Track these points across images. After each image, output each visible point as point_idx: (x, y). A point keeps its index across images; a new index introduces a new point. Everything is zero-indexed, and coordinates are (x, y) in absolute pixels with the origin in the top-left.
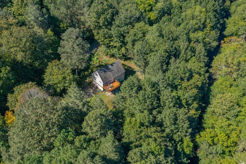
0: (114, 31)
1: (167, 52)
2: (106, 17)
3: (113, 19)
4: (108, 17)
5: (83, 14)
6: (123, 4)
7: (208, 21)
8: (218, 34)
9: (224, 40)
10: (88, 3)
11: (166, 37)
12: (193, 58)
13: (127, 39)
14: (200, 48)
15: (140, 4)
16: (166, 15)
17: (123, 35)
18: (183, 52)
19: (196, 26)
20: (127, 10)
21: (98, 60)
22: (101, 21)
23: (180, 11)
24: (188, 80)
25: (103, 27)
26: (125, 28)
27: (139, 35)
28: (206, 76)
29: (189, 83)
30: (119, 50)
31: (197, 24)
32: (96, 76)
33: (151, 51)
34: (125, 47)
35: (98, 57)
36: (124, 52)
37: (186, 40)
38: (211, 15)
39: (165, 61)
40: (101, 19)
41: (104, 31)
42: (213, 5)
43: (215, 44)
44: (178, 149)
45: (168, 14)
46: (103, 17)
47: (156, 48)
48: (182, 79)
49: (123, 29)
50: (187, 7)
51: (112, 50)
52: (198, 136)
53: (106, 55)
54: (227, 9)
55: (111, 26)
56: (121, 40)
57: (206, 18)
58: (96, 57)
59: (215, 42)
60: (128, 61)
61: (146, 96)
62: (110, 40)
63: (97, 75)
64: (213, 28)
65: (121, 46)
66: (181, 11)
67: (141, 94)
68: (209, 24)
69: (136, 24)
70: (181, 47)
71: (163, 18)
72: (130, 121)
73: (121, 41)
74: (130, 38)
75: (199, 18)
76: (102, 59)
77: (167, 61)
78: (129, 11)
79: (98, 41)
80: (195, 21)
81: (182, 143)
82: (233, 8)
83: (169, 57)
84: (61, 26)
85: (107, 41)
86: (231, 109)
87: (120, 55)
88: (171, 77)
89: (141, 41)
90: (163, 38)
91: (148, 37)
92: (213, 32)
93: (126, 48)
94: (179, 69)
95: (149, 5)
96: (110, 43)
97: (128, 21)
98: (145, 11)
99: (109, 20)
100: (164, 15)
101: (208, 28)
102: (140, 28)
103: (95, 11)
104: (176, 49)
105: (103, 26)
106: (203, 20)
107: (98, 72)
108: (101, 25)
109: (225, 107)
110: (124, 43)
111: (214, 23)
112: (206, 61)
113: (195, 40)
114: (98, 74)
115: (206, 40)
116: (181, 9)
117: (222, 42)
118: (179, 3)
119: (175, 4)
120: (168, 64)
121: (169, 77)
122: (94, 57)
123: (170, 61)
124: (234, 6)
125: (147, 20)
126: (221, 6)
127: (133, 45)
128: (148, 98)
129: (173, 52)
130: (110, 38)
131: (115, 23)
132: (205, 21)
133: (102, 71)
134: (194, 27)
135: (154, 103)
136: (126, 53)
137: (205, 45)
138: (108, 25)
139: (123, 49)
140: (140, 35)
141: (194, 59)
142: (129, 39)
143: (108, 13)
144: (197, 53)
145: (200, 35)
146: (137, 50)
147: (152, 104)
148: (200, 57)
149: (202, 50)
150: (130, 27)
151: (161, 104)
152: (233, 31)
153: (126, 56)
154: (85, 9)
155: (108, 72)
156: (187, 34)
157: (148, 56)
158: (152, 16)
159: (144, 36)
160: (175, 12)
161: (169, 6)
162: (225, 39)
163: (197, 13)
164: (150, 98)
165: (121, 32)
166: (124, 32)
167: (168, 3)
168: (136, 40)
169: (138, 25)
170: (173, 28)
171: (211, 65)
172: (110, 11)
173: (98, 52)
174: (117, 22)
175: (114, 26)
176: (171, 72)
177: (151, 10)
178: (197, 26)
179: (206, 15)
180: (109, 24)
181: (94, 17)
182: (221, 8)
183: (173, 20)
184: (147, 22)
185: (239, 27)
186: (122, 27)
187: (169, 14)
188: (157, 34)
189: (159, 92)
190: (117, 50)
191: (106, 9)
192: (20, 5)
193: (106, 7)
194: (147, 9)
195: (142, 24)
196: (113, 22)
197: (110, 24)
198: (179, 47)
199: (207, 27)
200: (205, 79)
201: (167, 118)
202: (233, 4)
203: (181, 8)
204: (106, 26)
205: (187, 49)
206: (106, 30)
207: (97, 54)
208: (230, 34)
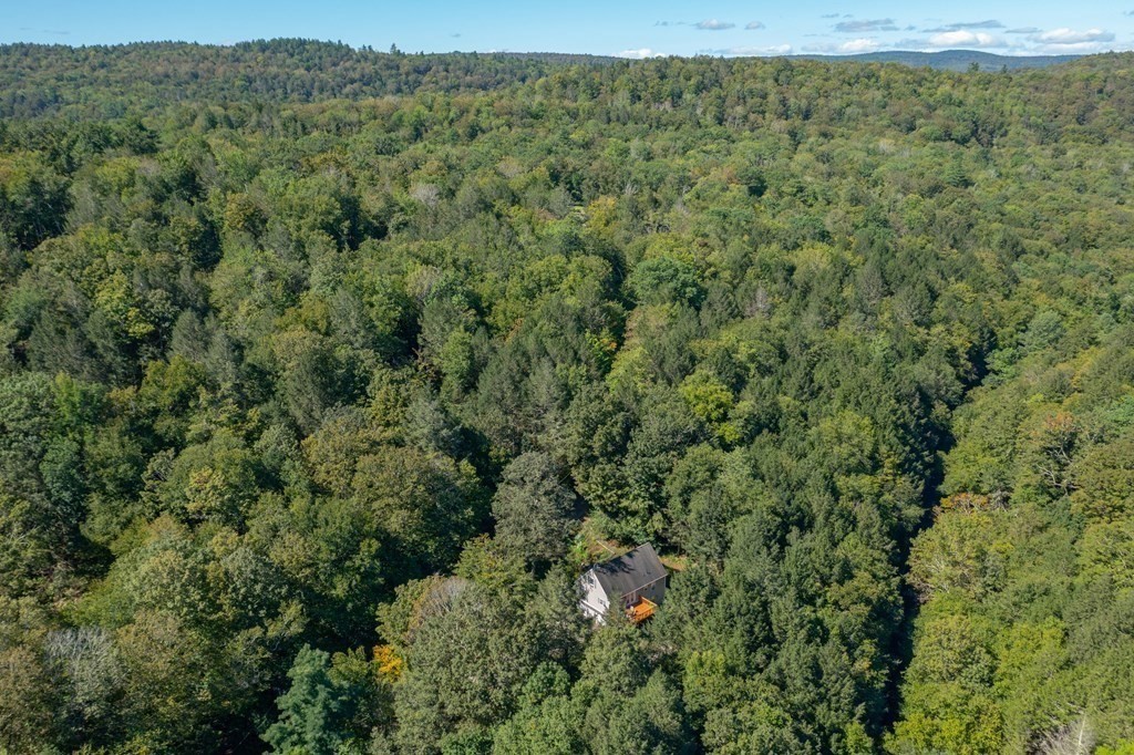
0: (631, 468)
1: (777, 514)
2: (610, 433)
3: (627, 437)
4: (615, 431)
5: (543, 427)
6: (652, 402)
7: (883, 449)
8: (921, 488)
9: (939, 504)
10: (557, 399)
11: (771, 479)
12: (849, 536)
13: (667, 488)
14: (865, 512)
15: (694, 402)
16: (765, 431)
17: (655, 478)
18: (820, 519)
19: (852, 459)
20: (663, 416)
21: (587, 551)
22: (597, 443)
23: (802, 424)
24: (841, 582)
25: (601, 459)
26: (662, 457)
27: (699, 475)
28: (894, 586)
29: (843, 590)
30: (644, 522)
31: (853, 455)
32: (587, 586)
33: (735, 513)
34: (662, 512)
35: (585, 544)
36: (660, 526)
37: (826, 490)
38: (890, 434)
39: (775, 533)
40: (596, 438)
41: (604, 469)
42: (894, 412)
43: (914, 512)
44: (833, 749)
45: (771, 430)
46: (601, 430)
47: (749, 505)
48: (825, 582)
49: (656, 460)
50: (821, 413)
51: (623, 522)
52: (888, 736)
53: (608, 540)
54: (942, 425)
55: (623, 456)
56: (652, 490)
57: (876, 444)
58: (580, 544)
59: (914, 507)
60: (672, 557)
61: (734, 610)
62: (619, 492)
63: (591, 581)
64: (902, 468)
65: (651, 511)
66: (806, 426)
67: (720, 606)
68: (889, 457)
69: (689, 450)
70: (815, 506)
71: (758, 438)
72: (700, 659)
73: (651, 494)
74: (676, 484)
75: (855, 441)
76: (597, 549)
77: (779, 534)
78: (668, 419)
79: (587, 498)
80: (844, 449)
81: (842, 737)
82: (958, 424)
83: (785, 527)
84: (491, 453)
85: (611, 496)
86: (969, 660)
87: (648, 535)
88: (793, 571)
89: (705, 489)
90: (764, 481)
91: (722, 478)
92: (903, 479)
93: (665, 516)
94: (813, 555)
95: (719, 406)
96: (619, 503)
97: (669, 440)
98: (709, 420)
99: (617, 439)
100: (759, 432)
101: (887, 468)
102: (702, 456)
103: (582, 417)
104: (799, 509)
105: (602, 456)
106: (868, 448)
107: (596, 571)
108: (597, 453)
109: (949, 654)
110: (659, 502)
111: (902, 458)
112: (888, 547)
113: (851, 494)
114: (594, 577)
115: (884, 497)
116: (806, 419)
117: (937, 509)
118: (798, 403)
119: (788, 407)
120: (783, 543)
121: (789, 575)
122: (574, 544)
123: (788, 536)
124: (961, 418)
125: (716, 441)
126: (919, 418)
127: (686, 503)
128: (739, 613)
129: (793, 515)
130: (620, 487)
131: (634, 448)
132: (876, 450)
133: (605, 571)
134: (847, 462)
135: (756, 629)
136: (665, 530)
137: (884, 512)
138: (614, 453)
139: (657, 516)
140: (702, 475)
141: (852, 538)
142: (672, 487)
143: (616, 423)
144: (861, 524)
145: (864, 482)
146: (698, 512)
147: (751, 632)
148: (870, 536)
149: (873, 516)
150: (674, 456)
151: (775, 632)
152: (964, 481)
153: (664, 540)
154: (550, 416)
155: (620, 574)
156: (829, 478)
157: (729, 525)
158: (727, 433)
159: (713, 477)
160: (790, 427)
161: (770, 410)
162: (943, 500)
163: (848, 429)
164: (745, 615)
165: (651, 469)
166: (659, 469)
167: (768, 404)
168: (692, 489)
169: (693, 451)
170: (789, 463)
171: (907, 563)
172: (620, 417)
173: (583, 532)
174: (640, 445)
175: (631, 455)
176: (793, 558)
177: (724, 418)
178: (853, 461)
179: (874, 436)
180: (617, 449)
181: (579, 433)
182: (923, 421)
183: (786, 445)
184: (716, 445)
185: (982, 471)
186: (653, 456)
187: (775, 430)
188: (747, 470)
189: (765, 604)
190: (639, 521)
191: (609, 412)
192: (392, 400)
193: (611, 408)
194: (714, 415)
195: (705, 447)
196: (629, 445)
197: (621, 450)
198: (809, 505)
199: (883, 466)
200: (891, 593)
201: (794, 665)
202: (957, 411)
203: (804, 415)
204: (609, 457)
205: (830, 513)
206: (608, 467)
207: (583, 536)
208: (957, 488)
